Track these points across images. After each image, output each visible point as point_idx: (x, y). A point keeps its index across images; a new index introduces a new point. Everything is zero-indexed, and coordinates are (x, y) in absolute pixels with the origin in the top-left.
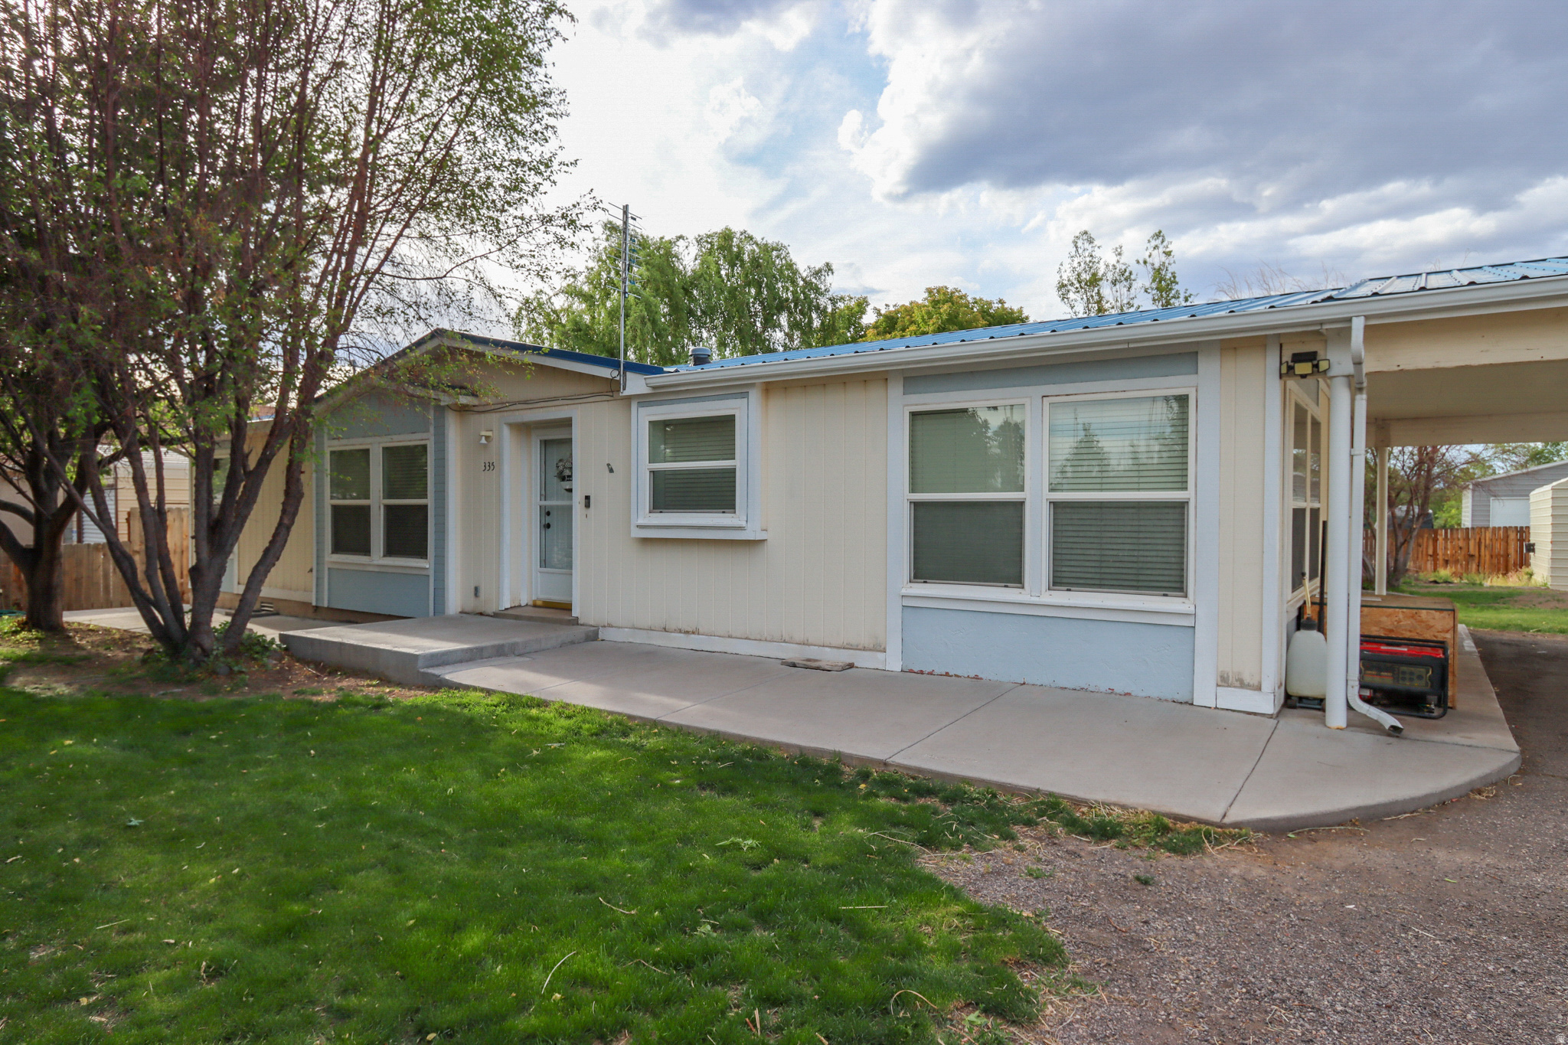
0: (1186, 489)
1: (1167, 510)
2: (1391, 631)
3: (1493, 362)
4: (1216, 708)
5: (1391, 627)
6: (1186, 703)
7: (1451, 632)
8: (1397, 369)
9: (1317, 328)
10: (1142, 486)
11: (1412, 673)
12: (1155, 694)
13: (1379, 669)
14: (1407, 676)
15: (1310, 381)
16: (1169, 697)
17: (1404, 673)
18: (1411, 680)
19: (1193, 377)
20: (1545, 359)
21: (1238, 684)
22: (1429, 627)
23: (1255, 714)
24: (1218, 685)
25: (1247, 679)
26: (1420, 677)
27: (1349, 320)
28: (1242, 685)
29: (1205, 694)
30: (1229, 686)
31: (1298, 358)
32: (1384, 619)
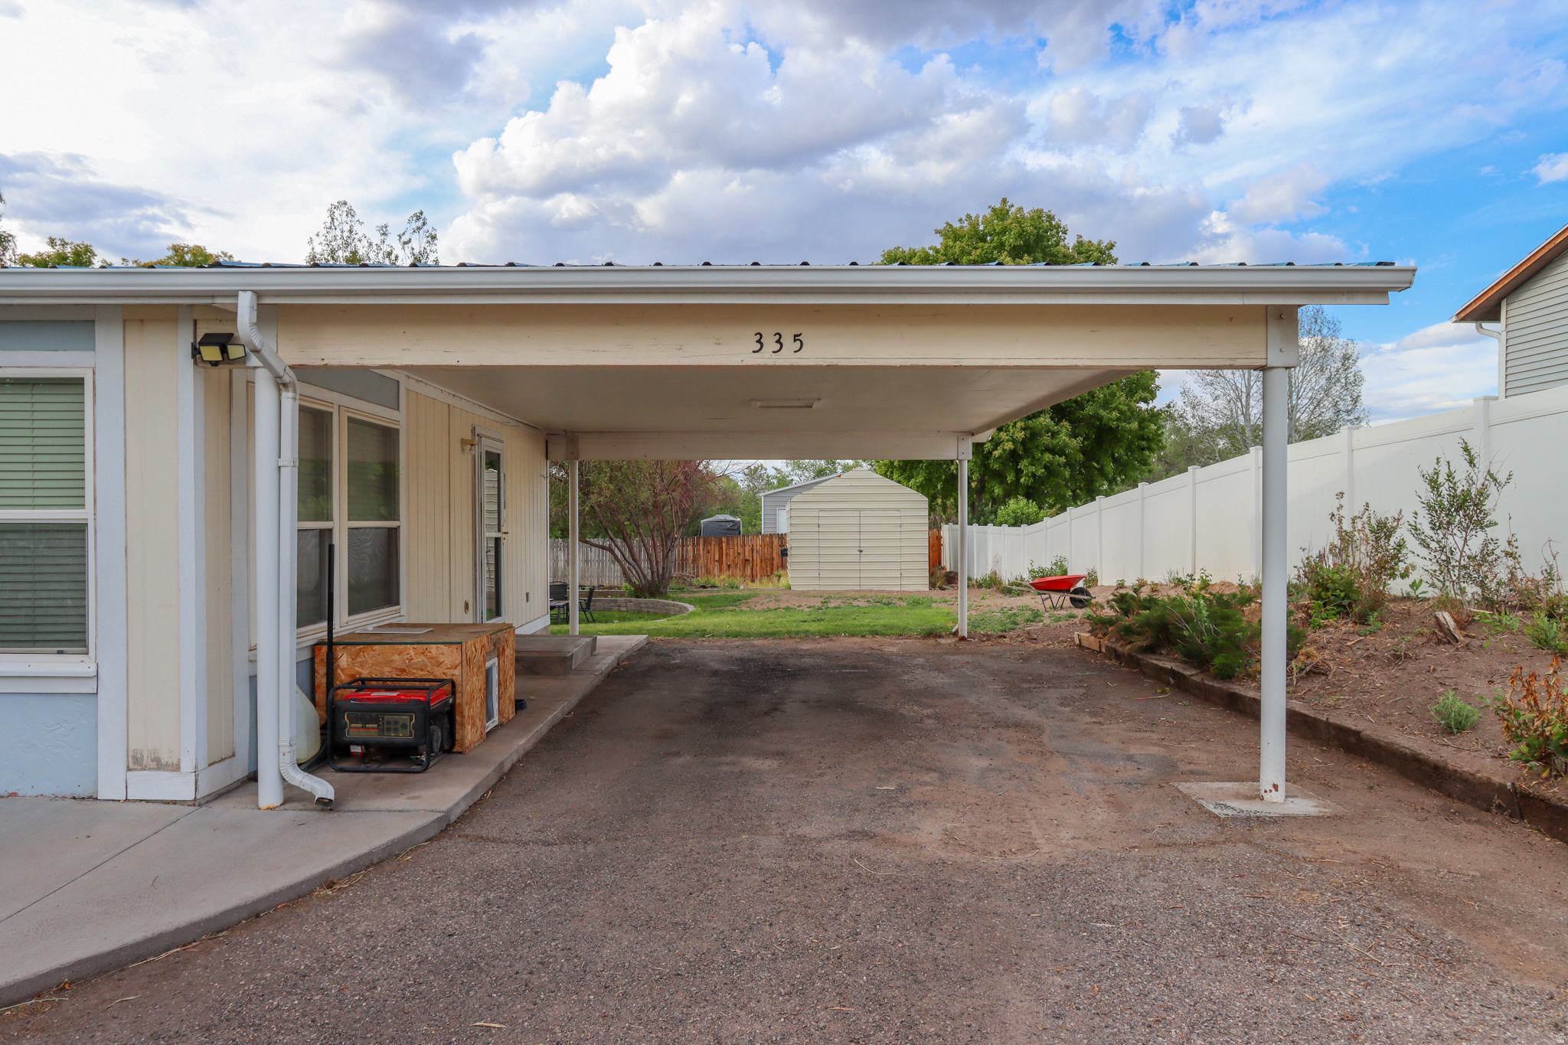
0: (83, 506)
1: (61, 536)
2: (403, 671)
3: (415, 364)
4: (127, 800)
5: (403, 667)
6: (90, 797)
7: (459, 667)
8: (322, 363)
9: (208, 301)
10: (38, 501)
11: (396, 722)
12: (49, 792)
13: (365, 721)
14: (392, 726)
15: (223, 370)
16: (68, 793)
17: (388, 723)
18: (396, 730)
19: (88, 354)
20: (460, 364)
21: (153, 765)
22: (439, 664)
23: (175, 802)
24: (129, 769)
25: (165, 758)
26: (404, 726)
27: (234, 295)
28: (160, 765)
29: (110, 787)
30: (143, 769)
31: (209, 340)
32: (396, 657)
